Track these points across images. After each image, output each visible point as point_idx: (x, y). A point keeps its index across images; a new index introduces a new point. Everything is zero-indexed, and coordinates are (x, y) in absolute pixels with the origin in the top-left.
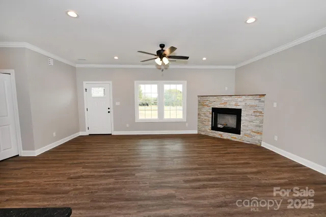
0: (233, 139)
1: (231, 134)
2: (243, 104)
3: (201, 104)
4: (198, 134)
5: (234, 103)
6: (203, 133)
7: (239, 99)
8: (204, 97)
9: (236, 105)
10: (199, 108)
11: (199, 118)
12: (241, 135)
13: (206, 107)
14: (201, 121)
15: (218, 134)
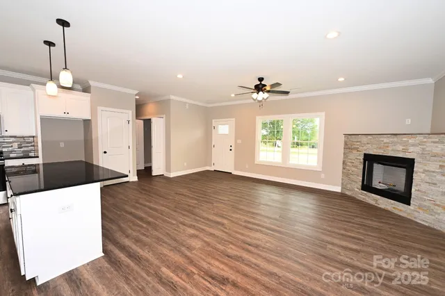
0: (396, 212)
1: (392, 201)
2: (418, 149)
3: (348, 147)
4: (341, 193)
5: (401, 148)
6: (348, 193)
7: (411, 141)
8: (353, 136)
9: (405, 151)
10: (344, 153)
11: (344, 168)
12: (411, 207)
13: (355, 152)
14: (346, 174)
15: (371, 198)
